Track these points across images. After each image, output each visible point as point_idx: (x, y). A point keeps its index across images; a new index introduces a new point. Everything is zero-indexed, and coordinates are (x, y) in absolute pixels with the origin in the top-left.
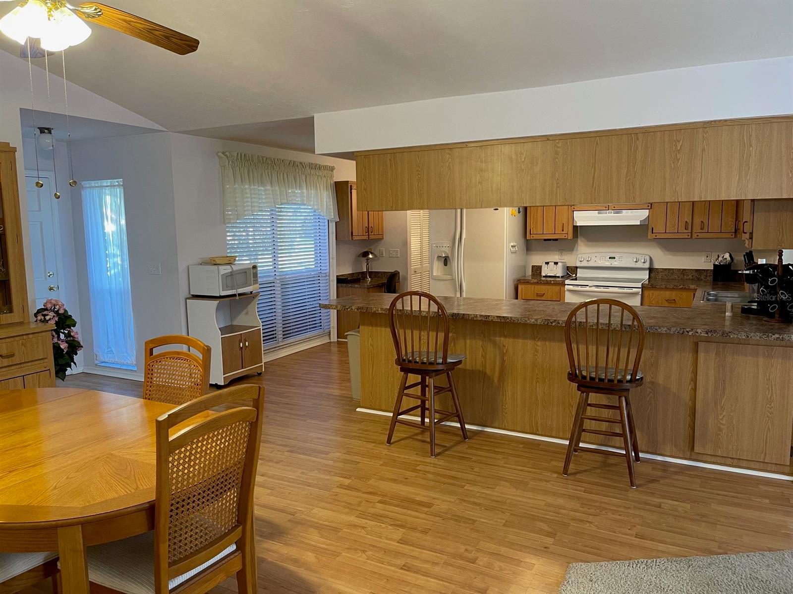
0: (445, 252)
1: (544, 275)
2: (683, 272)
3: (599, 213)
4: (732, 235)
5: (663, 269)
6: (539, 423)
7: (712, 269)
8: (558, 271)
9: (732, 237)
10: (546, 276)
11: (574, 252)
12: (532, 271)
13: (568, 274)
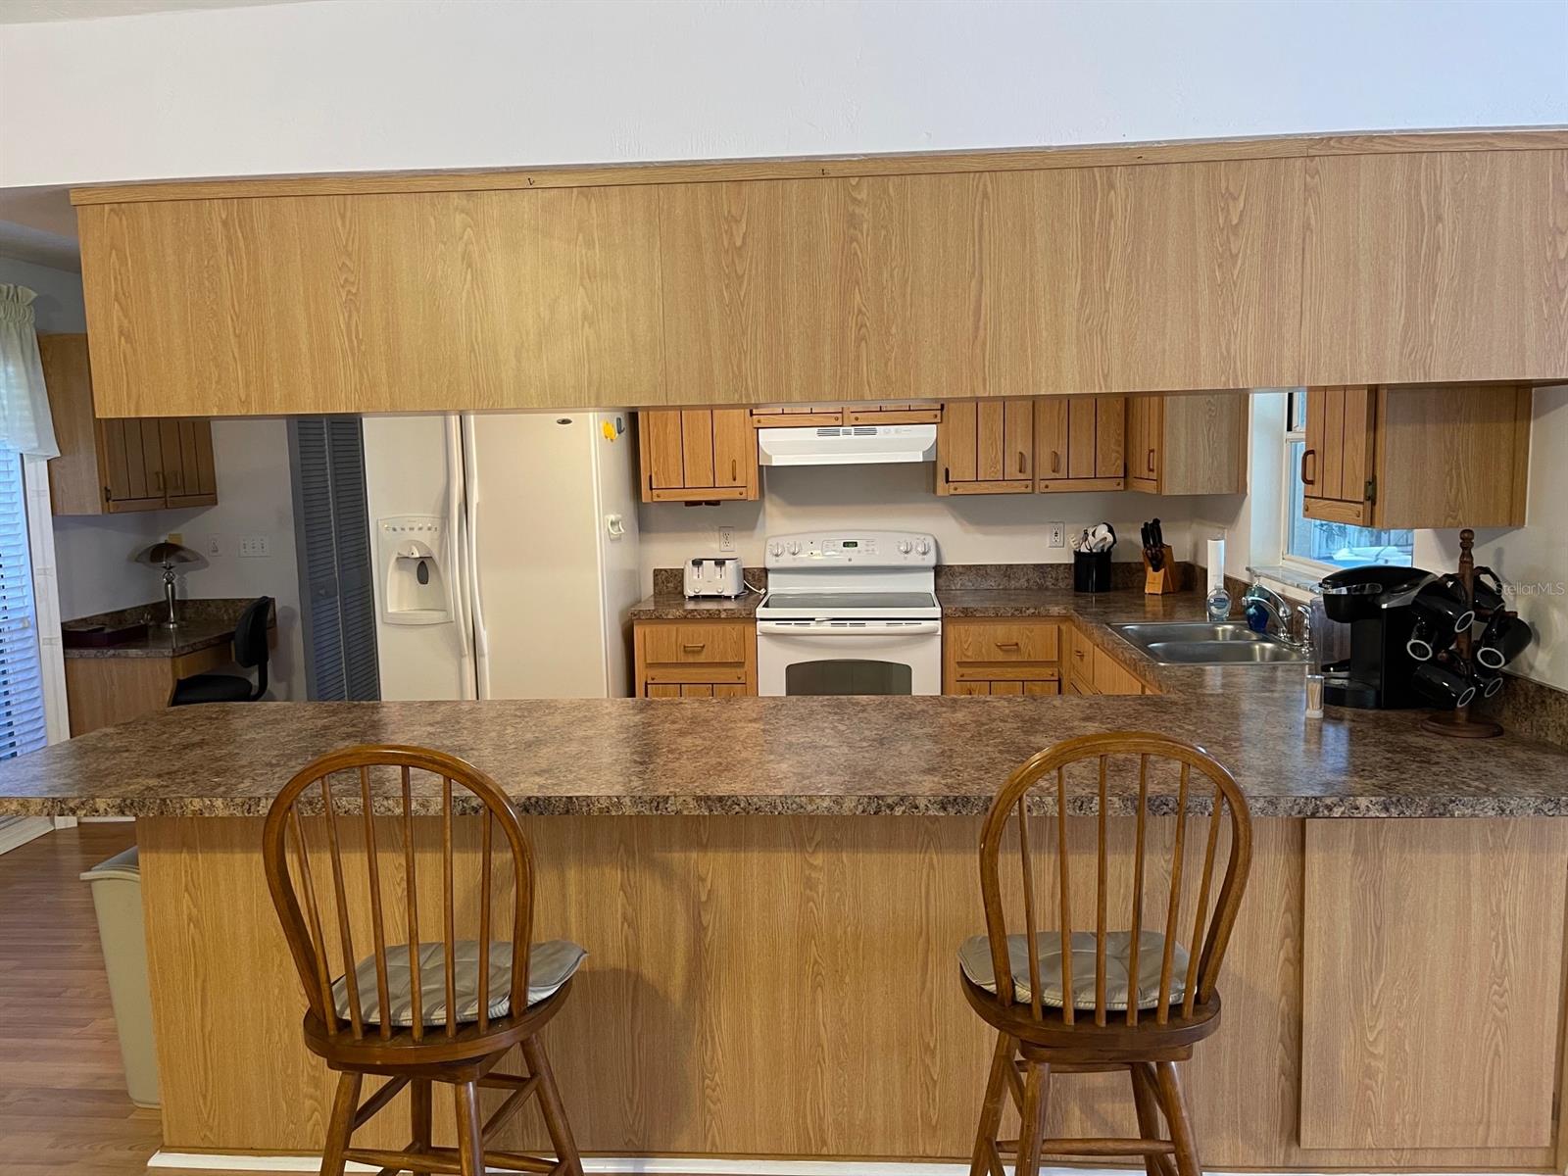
0: (420, 545)
1: (692, 594)
2: (1008, 571)
3: (819, 434)
4: (1119, 484)
5: (963, 566)
6: (829, 1119)
7: (1072, 561)
8: (726, 583)
9: (1119, 488)
10: (696, 598)
11: (757, 531)
12: (655, 584)
13: (746, 587)
